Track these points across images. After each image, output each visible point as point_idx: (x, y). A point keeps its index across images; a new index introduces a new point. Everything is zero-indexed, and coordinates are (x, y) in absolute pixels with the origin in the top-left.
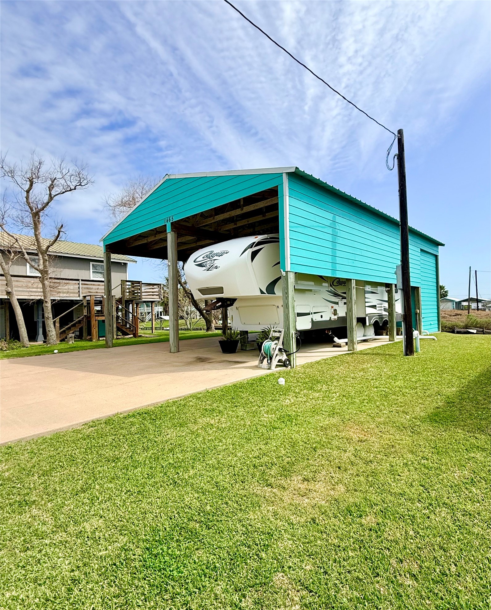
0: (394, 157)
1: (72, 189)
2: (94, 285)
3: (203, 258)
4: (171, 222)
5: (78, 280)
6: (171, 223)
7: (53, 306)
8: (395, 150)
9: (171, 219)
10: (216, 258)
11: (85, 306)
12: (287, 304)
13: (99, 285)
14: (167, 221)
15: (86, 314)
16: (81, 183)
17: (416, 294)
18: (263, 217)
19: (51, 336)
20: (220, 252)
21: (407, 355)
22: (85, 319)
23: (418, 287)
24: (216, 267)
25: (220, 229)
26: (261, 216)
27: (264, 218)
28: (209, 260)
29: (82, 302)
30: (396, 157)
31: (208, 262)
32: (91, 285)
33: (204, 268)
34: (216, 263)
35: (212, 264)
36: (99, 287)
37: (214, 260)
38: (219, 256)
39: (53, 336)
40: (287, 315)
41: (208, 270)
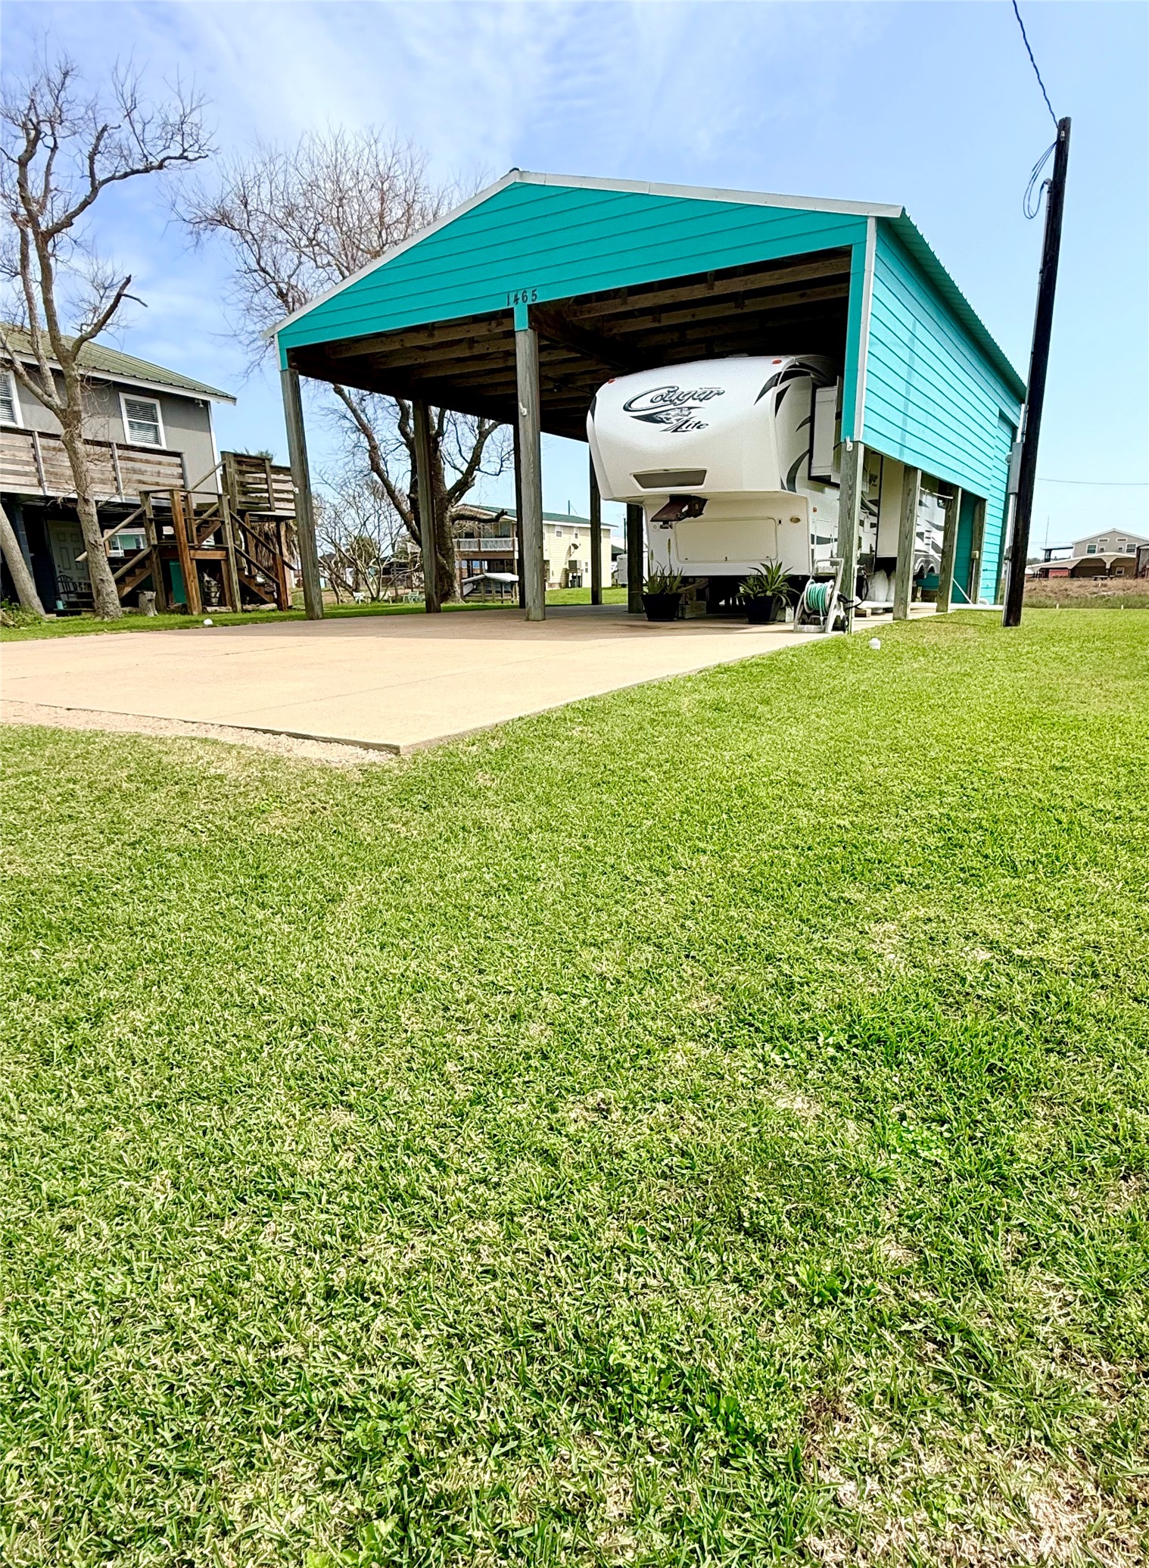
0: (1042, 187)
1: (152, 168)
2: (147, 462)
3: (652, 401)
4: (530, 302)
5: (109, 445)
6: (530, 306)
7: (100, 513)
8: (1048, 172)
9: (529, 294)
10: (690, 403)
11: (151, 520)
12: (849, 510)
13: (160, 463)
14: (516, 300)
15: (156, 543)
16: (185, 151)
17: (977, 516)
18: (736, 307)
19: (107, 595)
20: (700, 392)
21: (1007, 624)
22: (154, 556)
23: (985, 500)
24: (699, 425)
25: (610, 330)
26: (732, 304)
27: (740, 311)
28: (672, 406)
29: (138, 511)
30: (1046, 187)
31: (673, 413)
32: (141, 461)
33: (663, 426)
34: (696, 416)
35: (685, 418)
36: (163, 470)
37: (690, 408)
38: (701, 400)
39: (113, 596)
40: (849, 532)
41: (676, 431)
